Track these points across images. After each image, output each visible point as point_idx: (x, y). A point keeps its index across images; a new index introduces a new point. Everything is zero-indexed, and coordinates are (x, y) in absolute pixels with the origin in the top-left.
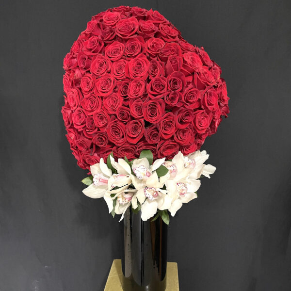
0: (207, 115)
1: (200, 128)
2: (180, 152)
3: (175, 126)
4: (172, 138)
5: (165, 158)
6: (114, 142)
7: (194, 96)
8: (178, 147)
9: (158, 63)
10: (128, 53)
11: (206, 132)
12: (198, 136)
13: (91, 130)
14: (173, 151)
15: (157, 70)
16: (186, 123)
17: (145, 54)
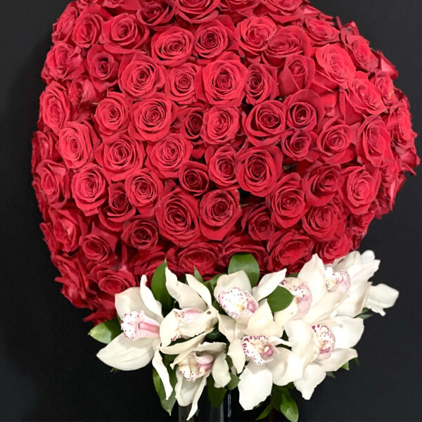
0: (369, 176)
1: (357, 204)
2: (315, 256)
3: (305, 200)
4: (299, 226)
5: (285, 270)
6: (172, 239)
7: (340, 138)
8: (311, 246)
9: (264, 70)
10: (201, 51)
11: (370, 210)
12: (353, 220)
13: (120, 212)
14: (301, 254)
15: (261, 84)
16: (327, 193)
17: (237, 53)
